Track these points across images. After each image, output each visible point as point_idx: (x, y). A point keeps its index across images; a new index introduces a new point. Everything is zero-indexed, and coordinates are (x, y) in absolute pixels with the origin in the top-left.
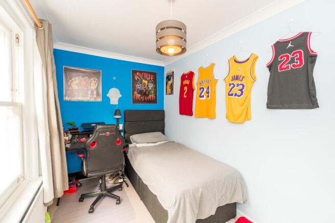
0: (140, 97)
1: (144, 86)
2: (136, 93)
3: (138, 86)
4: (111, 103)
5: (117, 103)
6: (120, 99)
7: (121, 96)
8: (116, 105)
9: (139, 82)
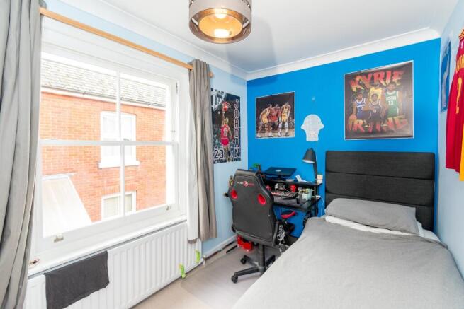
0: (364, 125)
1: (375, 101)
2: (353, 117)
3: (359, 104)
4: (308, 140)
5: (317, 139)
6: (321, 132)
7: (323, 126)
8: (315, 142)
9: (360, 96)
